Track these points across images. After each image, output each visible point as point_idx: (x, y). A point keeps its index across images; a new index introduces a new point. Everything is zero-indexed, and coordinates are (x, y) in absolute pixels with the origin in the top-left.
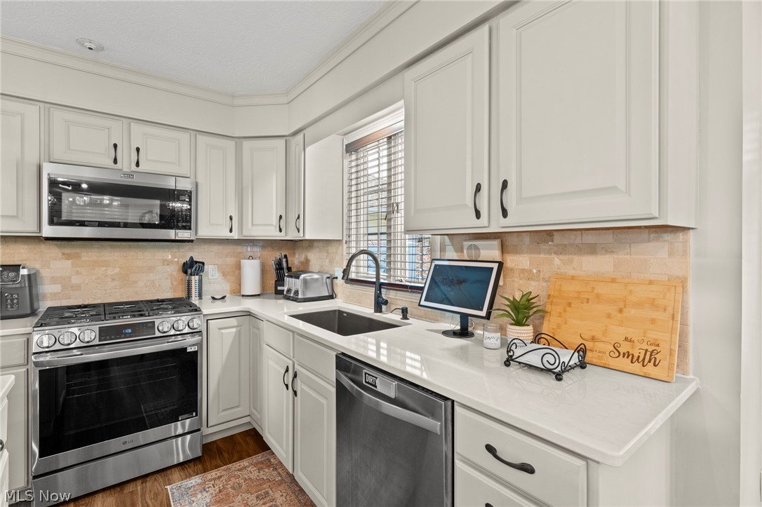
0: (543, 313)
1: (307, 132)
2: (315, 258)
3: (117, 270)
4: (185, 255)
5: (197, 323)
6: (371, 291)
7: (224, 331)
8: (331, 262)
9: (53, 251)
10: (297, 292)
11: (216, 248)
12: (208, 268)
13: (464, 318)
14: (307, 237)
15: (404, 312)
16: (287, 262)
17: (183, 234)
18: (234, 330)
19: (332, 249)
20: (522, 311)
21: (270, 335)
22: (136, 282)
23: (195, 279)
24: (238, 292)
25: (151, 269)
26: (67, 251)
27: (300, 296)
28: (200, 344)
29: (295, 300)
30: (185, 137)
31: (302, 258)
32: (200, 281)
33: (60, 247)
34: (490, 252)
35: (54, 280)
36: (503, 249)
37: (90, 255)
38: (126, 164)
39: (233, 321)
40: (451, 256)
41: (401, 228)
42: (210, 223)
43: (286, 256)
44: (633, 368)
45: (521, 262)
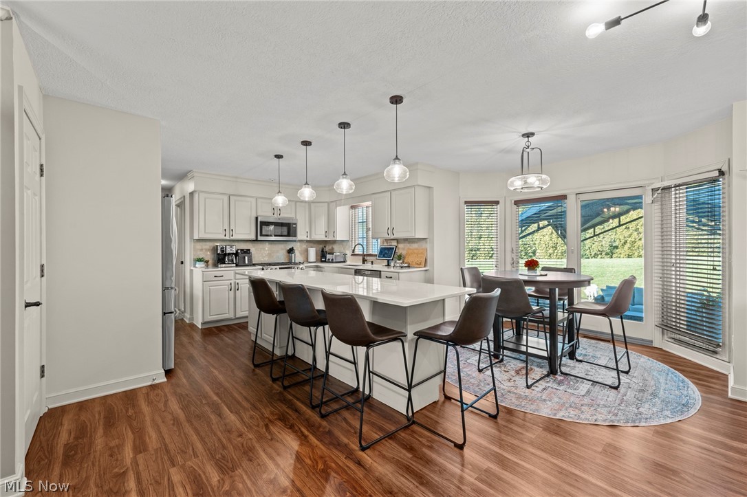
0: (405, 258)
1: (338, 202)
2: (336, 247)
6: (361, 257)
8: (344, 249)
10: (332, 260)
13: (388, 261)
15: (372, 263)
16: (326, 249)
17: (294, 239)
19: (344, 244)
20: (400, 258)
23: (292, 255)
24: (306, 261)
27: (335, 261)
29: (333, 262)
30: (293, 204)
31: (330, 247)
32: (295, 256)
34: (394, 243)
36: (398, 243)
38: (276, 215)
40: (386, 245)
41: (371, 236)
42: (301, 234)
43: (326, 247)
44: (417, 266)
45: (401, 246)
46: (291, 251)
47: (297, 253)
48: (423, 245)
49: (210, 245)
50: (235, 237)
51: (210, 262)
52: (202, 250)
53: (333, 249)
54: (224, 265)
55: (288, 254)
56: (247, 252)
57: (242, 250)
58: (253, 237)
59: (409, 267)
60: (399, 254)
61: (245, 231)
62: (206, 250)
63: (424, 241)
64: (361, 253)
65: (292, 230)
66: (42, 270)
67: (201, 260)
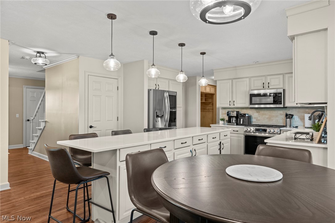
3: (268, 116)
9: (254, 111)
11: (295, 110)
12: (295, 117)
17: (280, 106)
22: (272, 120)
23: (289, 120)
24: (304, 126)
25: (277, 116)
26: (257, 111)
32: (291, 121)
33: (256, 110)
35: (255, 118)
37: (262, 112)
38: (266, 88)
50: (236, 106)
52: (224, 113)
54: (231, 124)
55: (286, 118)
58: (247, 105)
61: (243, 101)
62: (226, 114)
65: (278, 98)
66: (118, 119)
67: (223, 120)
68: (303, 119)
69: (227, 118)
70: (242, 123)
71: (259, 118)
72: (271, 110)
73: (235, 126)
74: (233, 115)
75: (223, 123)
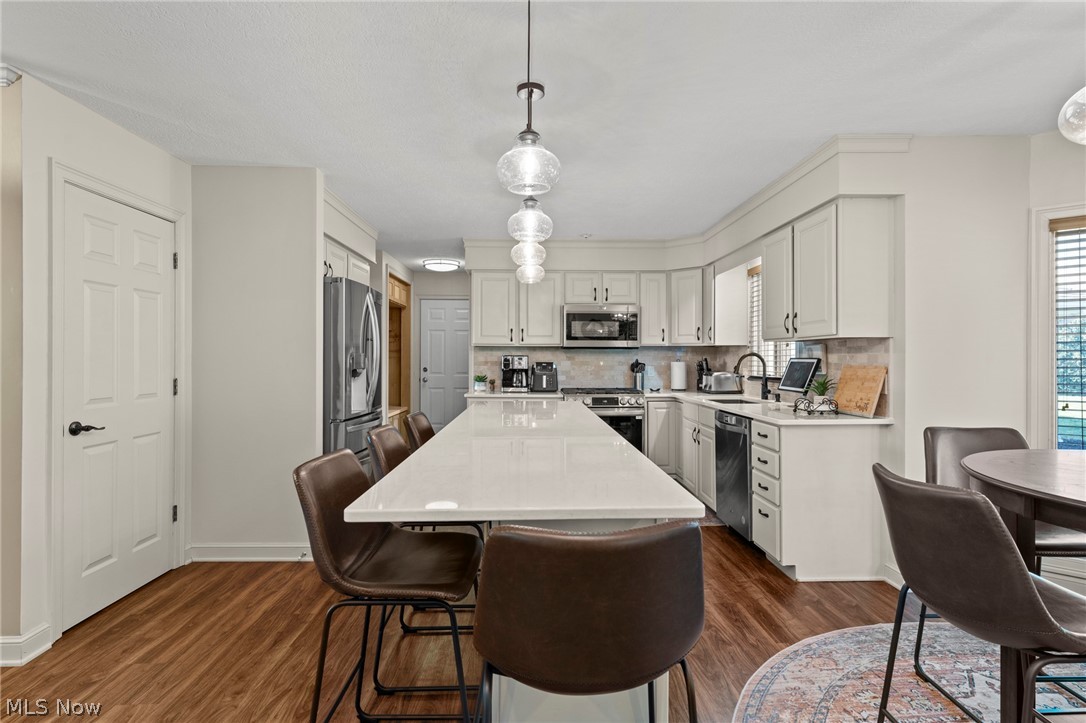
1: (717, 264)
4: (632, 358)
5: (641, 401)
7: (659, 410)
10: (710, 387)
11: (653, 353)
12: (648, 368)
14: (717, 344)
15: (778, 397)
16: (707, 364)
17: (630, 344)
18: (665, 410)
20: (823, 387)
21: (687, 411)
23: (639, 375)
24: (668, 387)
25: (611, 367)
26: (568, 355)
27: (713, 389)
28: (643, 415)
30: (633, 277)
31: (722, 362)
32: (643, 377)
34: (818, 352)
35: (563, 373)
36: (827, 350)
37: (580, 357)
38: (600, 300)
39: (664, 404)
42: (649, 335)
43: (706, 360)
44: (859, 413)
45: (833, 358)
46: (637, 367)
47: (651, 372)
48: (879, 356)
49: (499, 356)
50: (528, 342)
51: (499, 382)
52: (486, 363)
53: (725, 364)
54: (511, 389)
55: (631, 372)
56: (547, 366)
57: (538, 364)
58: (556, 341)
59: (837, 413)
60: (821, 380)
61: (545, 331)
62: (494, 363)
63: (881, 347)
64: (761, 374)
65: (628, 328)
66: (175, 386)
67: (481, 379)
68: (666, 373)
69: (496, 375)
70: (544, 386)
71: (572, 373)
72: (617, 353)
73: (526, 395)
74: (520, 367)
75: (483, 388)
